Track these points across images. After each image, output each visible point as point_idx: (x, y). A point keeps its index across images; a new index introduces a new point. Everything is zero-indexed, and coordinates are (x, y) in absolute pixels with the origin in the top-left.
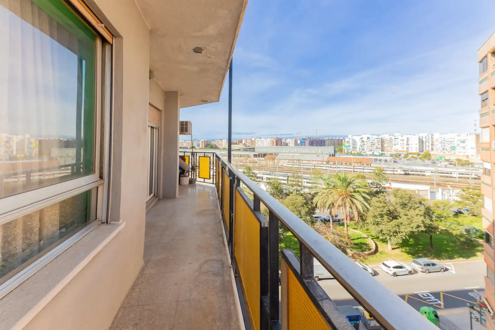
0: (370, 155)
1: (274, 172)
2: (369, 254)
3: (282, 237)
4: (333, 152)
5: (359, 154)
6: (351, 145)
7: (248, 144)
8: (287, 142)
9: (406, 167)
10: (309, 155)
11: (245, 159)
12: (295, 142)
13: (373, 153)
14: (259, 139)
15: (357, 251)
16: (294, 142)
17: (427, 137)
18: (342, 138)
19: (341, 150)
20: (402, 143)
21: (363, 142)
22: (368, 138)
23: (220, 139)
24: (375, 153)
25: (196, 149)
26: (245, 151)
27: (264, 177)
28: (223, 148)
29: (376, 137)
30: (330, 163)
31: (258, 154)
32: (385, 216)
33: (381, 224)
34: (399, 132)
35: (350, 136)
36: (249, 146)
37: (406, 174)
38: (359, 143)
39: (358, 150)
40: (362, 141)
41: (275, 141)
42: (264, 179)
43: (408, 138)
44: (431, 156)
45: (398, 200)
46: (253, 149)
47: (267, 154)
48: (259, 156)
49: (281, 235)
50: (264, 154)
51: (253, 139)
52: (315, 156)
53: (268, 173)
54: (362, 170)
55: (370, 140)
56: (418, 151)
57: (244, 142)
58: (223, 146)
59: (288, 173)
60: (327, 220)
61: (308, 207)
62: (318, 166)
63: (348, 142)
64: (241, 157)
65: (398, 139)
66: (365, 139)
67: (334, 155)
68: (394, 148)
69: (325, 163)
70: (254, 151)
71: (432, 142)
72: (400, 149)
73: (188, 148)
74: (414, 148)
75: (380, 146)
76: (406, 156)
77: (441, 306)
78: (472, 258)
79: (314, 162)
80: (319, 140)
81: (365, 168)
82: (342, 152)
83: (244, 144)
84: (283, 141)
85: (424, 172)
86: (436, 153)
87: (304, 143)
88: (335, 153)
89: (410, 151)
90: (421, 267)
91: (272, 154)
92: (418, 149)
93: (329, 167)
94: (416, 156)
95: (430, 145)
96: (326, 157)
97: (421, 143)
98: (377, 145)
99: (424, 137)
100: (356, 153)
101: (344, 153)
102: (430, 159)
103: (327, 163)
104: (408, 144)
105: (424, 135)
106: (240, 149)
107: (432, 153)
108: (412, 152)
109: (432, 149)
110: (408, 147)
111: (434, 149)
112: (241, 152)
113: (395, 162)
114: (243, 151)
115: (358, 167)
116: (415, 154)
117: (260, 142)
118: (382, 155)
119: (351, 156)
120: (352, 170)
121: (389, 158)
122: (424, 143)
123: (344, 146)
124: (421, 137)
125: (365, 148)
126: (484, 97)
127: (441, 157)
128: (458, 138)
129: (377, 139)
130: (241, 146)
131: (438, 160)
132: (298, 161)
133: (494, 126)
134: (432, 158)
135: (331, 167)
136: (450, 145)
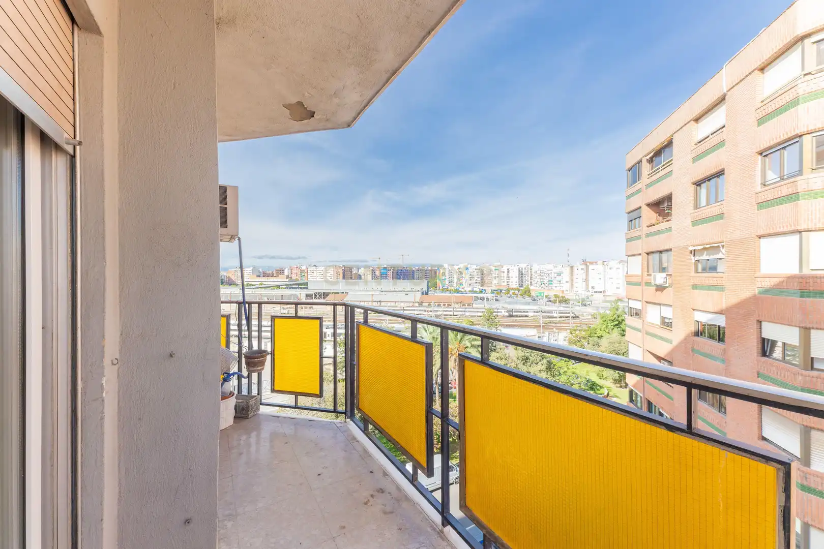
0: (470, 291)
4: (425, 289)
5: (457, 291)
6: (447, 277)
7: (294, 277)
8: (359, 273)
9: (510, 307)
10: (395, 294)
12: (373, 273)
13: (473, 289)
14: (314, 267)
16: (370, 273)
17: (527, 268)
18: (437, 268)
20: (503, 276)
22: (467, 268)
24: (475, 289)
26: (290, 288)
29: (475, 267)
30: (424, 304)
31: (313, 293)
35: (446, 266)
36: (297, 280)
37: (510, 316)
38: (456, 276)
39: (455, 285)
40: (460, 272)
41: (341, 271)
42: (327, 335)
43: (508, 269)
44: (531, 292)
46: (305, 285)
47: (329, 293)
48: (316, 296)
50: (324, 293)
51: (304, 268)
52: (403, 294)
54: (464, 313)
55: (469, 271)
56: (518, 286)
57: (286, 272)
58: (245, 280)
63: (443, 274)
65: (498, 270)
66: (462, 271)
67: (427, 294)
68: (495, 282)
69: (417, 304)
70: (307, 288)
71: (532, 275)
72: (501, 283)
74: (514, 283)
75: (479, 279)
76: (508, 291)
79: (402, 304)
80: (406, 270)
81: (466, 310)
82: (436, 287)
83: (287, 277)
84: (354, 272)
85: (528, 312)
86: (535, 288)
87: (386, 275)
88: (428, 289)
89: (510, 287)
91: (338, 293)
92: (518, 284)
93: (422, 310)
94: (516, 292)
95: (529, 279)
96: (418, 296)
97: (521, 276)
98: (476, 278)
99: (524, 269)
100: (453, 289)
101: (439, 290)
102: (530, 296)
103: (421, 304)
104: (509, 277)
105: (523, 266)
106: (280, 286)
107: (531, 288)
108: (512, 287)
109: (531, 283)
110: (508, 280)
111: (533, 283)
112: (282, 290)
113: (497, 300)
114: (285, 288)
115: (458, 310)
116: (515, 290)
117: (315, 273)
118: (482, 292)
119: (448, 294)
120: (451, 313)
121: (490, 296)
122: (524, 276)
123: (439, 280)
124: (521, 269)
125: (464, 283)
126: (634, 216)
127: (540, 293)
128: (555, 270)
129: (476, 269)
130: (281, 280)
131: (537, 296)
132: (379, 303)
133: (648, 254)
134: (532, 294)
135: (425, 311)
136: (547, 279)
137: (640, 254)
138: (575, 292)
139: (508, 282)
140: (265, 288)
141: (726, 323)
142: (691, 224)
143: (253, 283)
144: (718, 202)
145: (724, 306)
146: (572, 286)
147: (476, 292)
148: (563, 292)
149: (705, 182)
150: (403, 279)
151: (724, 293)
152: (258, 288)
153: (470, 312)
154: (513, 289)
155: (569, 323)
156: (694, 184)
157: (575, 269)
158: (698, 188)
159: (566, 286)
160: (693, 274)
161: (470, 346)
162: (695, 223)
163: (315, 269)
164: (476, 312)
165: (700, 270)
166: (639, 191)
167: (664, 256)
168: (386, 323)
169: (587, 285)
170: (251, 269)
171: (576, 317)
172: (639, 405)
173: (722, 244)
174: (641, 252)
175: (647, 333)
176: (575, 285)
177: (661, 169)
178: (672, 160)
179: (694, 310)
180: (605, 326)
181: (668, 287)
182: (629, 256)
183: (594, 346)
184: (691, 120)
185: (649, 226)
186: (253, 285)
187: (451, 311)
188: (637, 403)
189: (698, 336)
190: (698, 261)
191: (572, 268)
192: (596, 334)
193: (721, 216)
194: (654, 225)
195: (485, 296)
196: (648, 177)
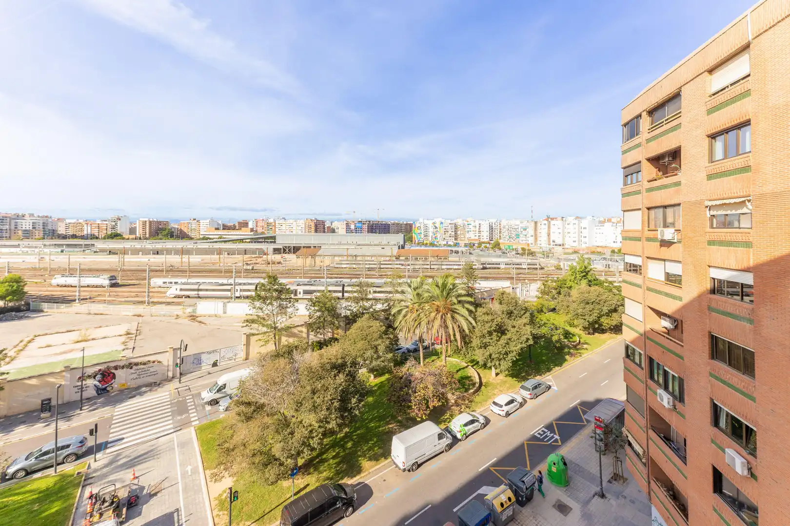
0: (445, 245)
1: (318, 280)
2: (474, 393)
3: (357, 412)
4: (402, 243)
5: (432, 245)
6: (422, 232)
7: (260, 230)
8: (333, 226)
9: (483, 260)
10: (371, 248)
11: (255, 257)
12: (347, 226)
13: (447, 243)
14: (282, 221)
15: (460, 392)
16: (345, 227)
17: (496, 223)
18: (412, 223)
19: (411, 239)
20: (475, 230)
21: (436, 228)
22: (442, 223)
23: (194, 219)
24: (449, 243)
25: (124, 239)
26: (255, 242)
27: (298, 291)
28: (201, 237)
29: (449, 222)
30: (401, 258)
31: (282, 247)
32: (494, 333)
33: (489, 345)
34: (471, 217)
35: (421, 220)
36: (263, 233)
37: (484, 268)
38: (431, 230)
39: (430, 239)
40: (435, 226)
41: (313, 225)
42: (298, 293)
43: (480, 224)
44: (500, 245)
45: (505, 308)
46: (273, 239)
47: (300, 247)
48: (284, 250)
49: (354, 409)
50: (294, 247)
51: (271, 220)
52: (380, 248)
53: (306, 283)
54: (440, 267)
55: (444, 225)
56: (488, 239)
57: (250, 225)
58: (201, 233)
59: (340, 278)
60: (411, 351)
61: (388, 338)
62: (385, 264)
63: (419, 228)
64: (245, 254)
65: (471, 224)
66: (438, 225)
67: (403, 247)
68: (467, 236)
69: (394, 258)
70: (275, 242)
71: (500, 229)
72: (473, 237)
73: (97, 238)
74: (485, 237)
75: (453, 233)
76: (480, 244)
77: (558, 442)
78: (564, 365)
79: (379, 258)
80: (381, 224)
81: (443, 263)
82: (412, 241)
83: (252, 230)
84: (327, 226)
85: (499, 264)
86: (504, 242)
87: (361, 228)
88: (404, 243)
89: (482, 240)
90: (529, 393)
91: (310, 247)
92: (488, 237)
93: (400, 264)
94: (488, 245)
95: (499, 233)
96: (395, 251)
97: (491, 230)
98: (450, 232)
99: (493, 224)
100: (428, 242)
101: (415, 243)
102: (500, 249)
103: (397, 258)
104: (480, 231)
105: (493, 221)
106: (243, 240)
107: (501, 241)
108: (483, 240)
109: (500, 236)
110: (479, 235)
111: (502, 237)
112: (246, 244)
113: (470, 253)
114: (249, 242)
115: (434, 263)
116: (486, 243)
117: (284, 225)
118: (456, 245)
119: (423, 248)
120: (429, 267)
121: (464, 249)
122: (494, 230)
123: (415, 233)
124: (491, 224)
125: (438, 237)
126: (631, 171)
127: (509, 247)
128: (521, 225)
129: (450, 224)
130: (245, 233)
131: (506, 249)
132: (354, 257)
133: (649, 209)
134: (501, 247)
135: (402, 265)
136: (515, 233)
137: (640, 209)
138: (538, 245)
139: (479, 236)
140: (225, 242)
141: (754, 282)
142: (706, 177)
143: (210, 237)
144: (740, 155)
145: (752, 263)
146: (536, 239)
147: (450, 246)
148: (528, 244)
149: (723, 134)
150: (379, 233)
151: (751, 250)
152: (216, 242)
153: (446, 265)
154: (484, 243)
155: (537, 274)
156: (708, 136)
157: (539, 225)
158: (714, 141)
159: (531, 240)
160: (708, 229)
161: (456, 303)
162: (710, 177)
163: (285, 222)
164: (451, 265)
165: (715, 226)
166: (638, 146)
167: (669, 211)
168: (363, 278)
169: (549, 239)
170: (208, 221)
171: (542, 268)
172: (637, 361)
173: (748, 198)
174: (641, 207)
175: (649, 289)
176: (539, 239)
177: (665, 123)
178: (680, 112)
179: (709, 266)
180: (573, 277)
181: (676, 243)
182: (624, 211)
183: (565, 296)
184: (705, 71)
185: (649, 181)
186: (210, 239)
187: (428, 265)
188: (634, 358)
189: (714, 293)
190: (714, 216)
191: (536, 223)
192: (566, 284)
193: (746, 169)
194: (656, 180)
195: (459, 249)
196: (649, 131)
